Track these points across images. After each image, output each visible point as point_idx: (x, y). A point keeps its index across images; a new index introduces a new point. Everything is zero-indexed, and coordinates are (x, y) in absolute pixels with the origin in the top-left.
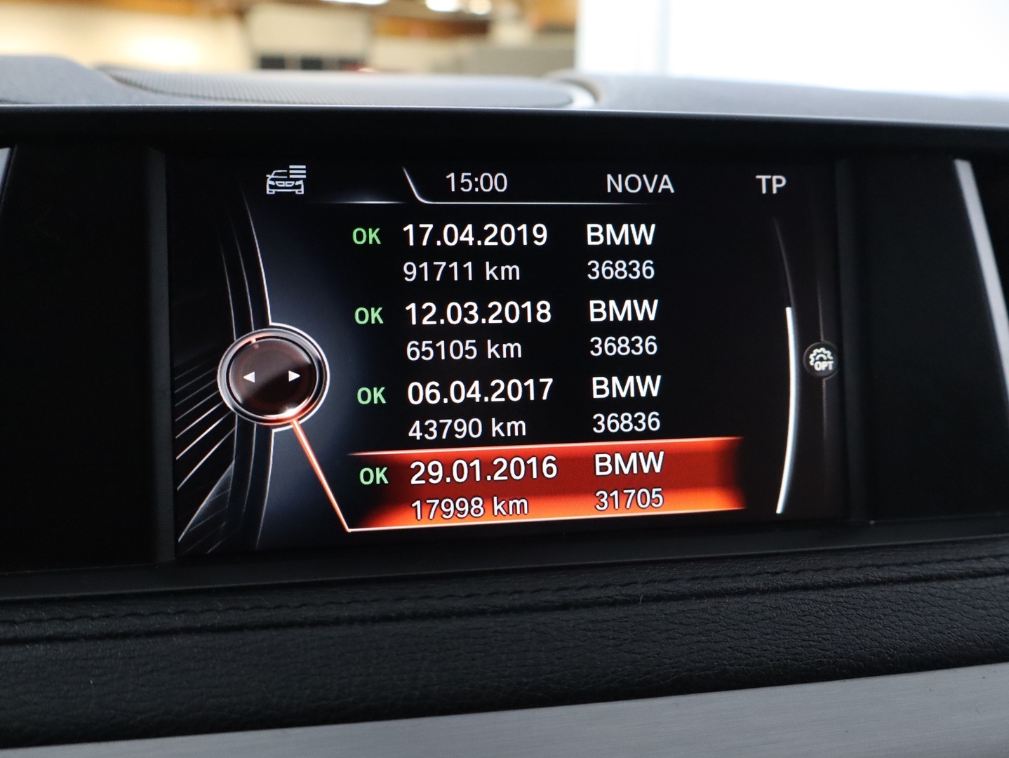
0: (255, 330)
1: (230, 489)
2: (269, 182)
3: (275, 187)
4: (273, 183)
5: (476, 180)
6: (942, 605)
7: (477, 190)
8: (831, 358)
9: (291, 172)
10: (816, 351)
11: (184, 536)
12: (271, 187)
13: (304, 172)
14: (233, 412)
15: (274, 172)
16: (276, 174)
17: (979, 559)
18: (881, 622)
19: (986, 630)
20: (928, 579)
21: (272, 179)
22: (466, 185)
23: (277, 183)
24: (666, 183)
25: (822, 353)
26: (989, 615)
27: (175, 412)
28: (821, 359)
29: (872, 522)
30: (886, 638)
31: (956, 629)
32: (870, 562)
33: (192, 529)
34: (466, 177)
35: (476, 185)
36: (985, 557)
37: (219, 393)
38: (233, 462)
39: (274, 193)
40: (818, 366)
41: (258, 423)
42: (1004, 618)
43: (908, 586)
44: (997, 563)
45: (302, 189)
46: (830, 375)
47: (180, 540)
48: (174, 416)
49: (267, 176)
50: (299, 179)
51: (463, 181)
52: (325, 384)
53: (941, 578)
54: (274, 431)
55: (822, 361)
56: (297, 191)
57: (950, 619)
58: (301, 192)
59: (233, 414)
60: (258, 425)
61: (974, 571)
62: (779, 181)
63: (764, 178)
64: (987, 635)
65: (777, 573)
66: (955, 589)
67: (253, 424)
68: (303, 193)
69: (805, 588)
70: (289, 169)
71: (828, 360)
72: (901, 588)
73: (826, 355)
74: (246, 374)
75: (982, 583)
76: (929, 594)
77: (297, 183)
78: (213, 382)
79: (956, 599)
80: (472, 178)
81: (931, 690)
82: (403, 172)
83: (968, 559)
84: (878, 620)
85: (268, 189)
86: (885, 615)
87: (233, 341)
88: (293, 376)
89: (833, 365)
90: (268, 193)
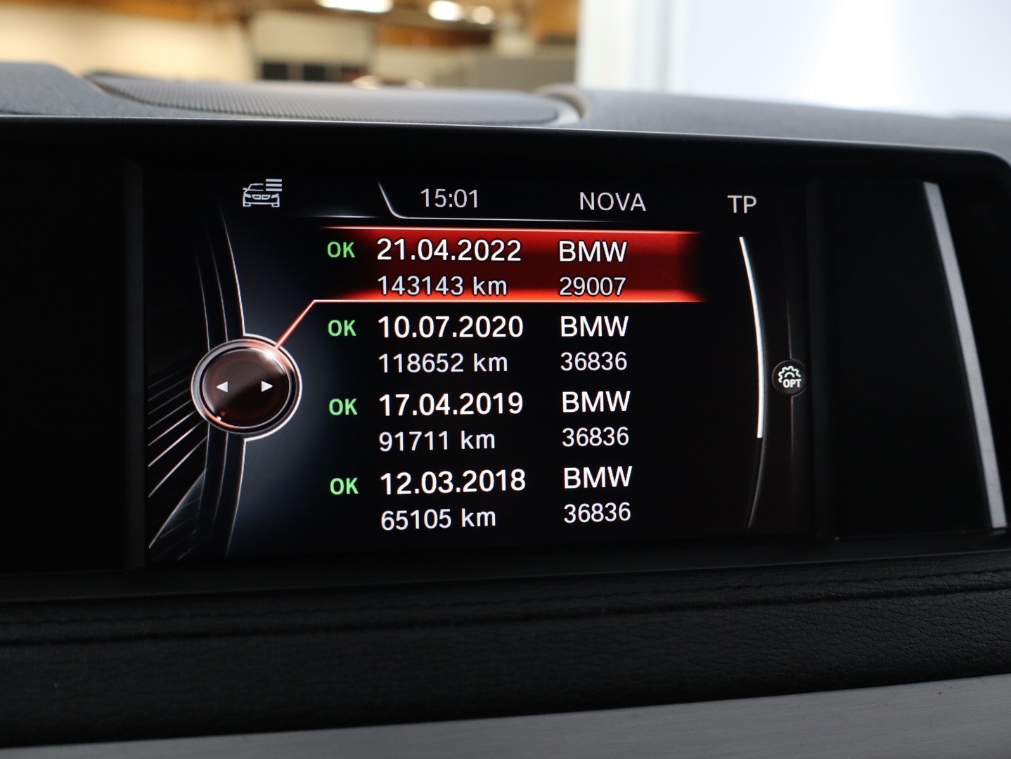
0: (229, 340)
1: (201, 497)
2: (245, 195)
3: (251, 200)
4: (249, 196)
5: (451, 195)
6: (901, 621)
7: (451, 205)
8: (799, 376)
9: (267, 185)
10: (784, 369)
11: (155, 543)
12: (247, 199)
13: (281, 185)
14: (205, 421)
15: (251, 185)
16: (252, 187)
17: (940, 576)
18: (840, 637)
19: (944, 647)
20: (888, 595)
21: (248, 192)
22: (440, 201)
23: (253, 196)
24: (638, 202)
25: (790, 370)
26: (947, 632)
27: (148, 420)
28: (790, 377)
29: (837, 538)
30: (844, 652)
31: (914, 645)
32: (832, 578)
33: (163, 536)
34: (440, 193)
35: (450, 200)
36: (947, 574)
37: (192, 403)
38: (205, 470)
39: (250, 206)
40: (787, 383)
41: (230, 432)
42: (962, 634)
43: (868, 602)
44: (957, 580)
45: (278, 203)
46: (798, 393)
47: (150, 546)
48: (147, 424)
49: (244, 189)
50: (275, 193)
51: (437, 197)
52: (298, 395)
53: (901, 594)
54: (246, 440)
55: (791, 379)
56: (273, 204)
57: (908, 635)
58: (277, 205)
59: (206, 423)
60: (230, 434)
61: (934, 588)
62: (750, 201)
63: (735, 197)
64: (944, 652)
65: (739, 588)
66: (914, 605)
67: (225, 433)
68: (278, 206)
69: (767, 603)
70: (266, 183)
71: (796, 377)
72: (862, 604)
73: (795, 373)
74: (219, 384)
75: (941, 599)
76: (889, 610)
77: (273, 197)
78: (186, 391)
79: (915, 616)
80: (446, 194)
81: (886, 705)
82: (379, 186)
83: (929, 576)
84: (837, 635)
85: (244, 202)
86: (844, 630)
87: (207, 351)
88: (266, 386)
89: (801, 382)
90: (244, 205)
